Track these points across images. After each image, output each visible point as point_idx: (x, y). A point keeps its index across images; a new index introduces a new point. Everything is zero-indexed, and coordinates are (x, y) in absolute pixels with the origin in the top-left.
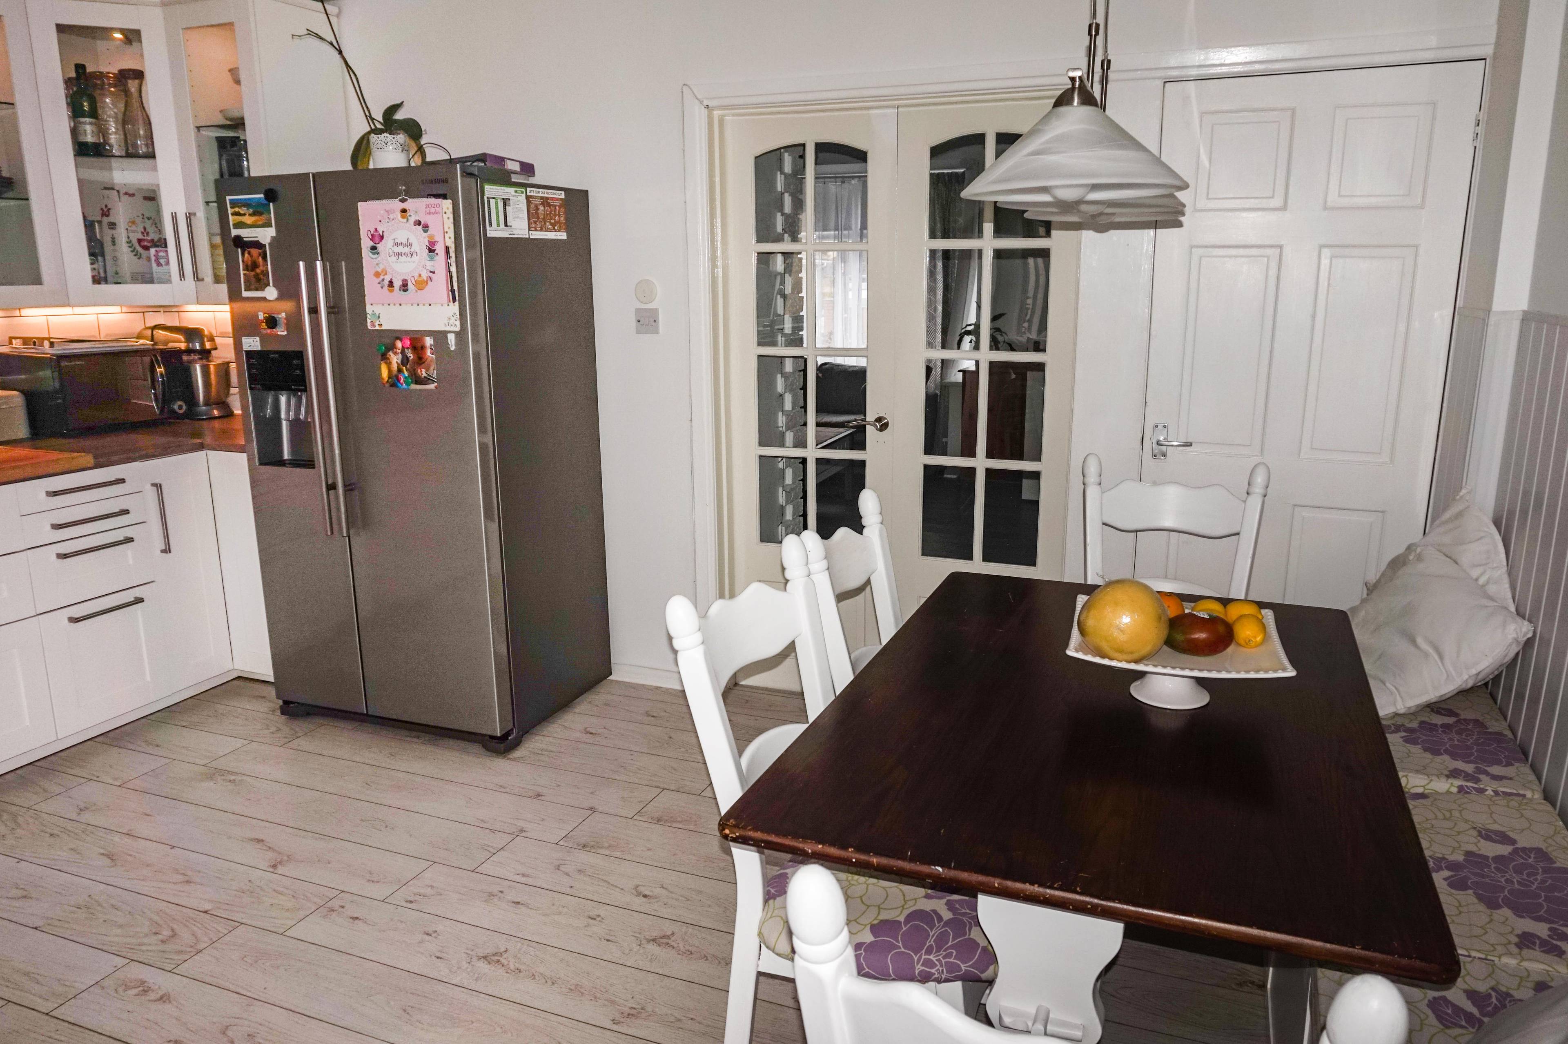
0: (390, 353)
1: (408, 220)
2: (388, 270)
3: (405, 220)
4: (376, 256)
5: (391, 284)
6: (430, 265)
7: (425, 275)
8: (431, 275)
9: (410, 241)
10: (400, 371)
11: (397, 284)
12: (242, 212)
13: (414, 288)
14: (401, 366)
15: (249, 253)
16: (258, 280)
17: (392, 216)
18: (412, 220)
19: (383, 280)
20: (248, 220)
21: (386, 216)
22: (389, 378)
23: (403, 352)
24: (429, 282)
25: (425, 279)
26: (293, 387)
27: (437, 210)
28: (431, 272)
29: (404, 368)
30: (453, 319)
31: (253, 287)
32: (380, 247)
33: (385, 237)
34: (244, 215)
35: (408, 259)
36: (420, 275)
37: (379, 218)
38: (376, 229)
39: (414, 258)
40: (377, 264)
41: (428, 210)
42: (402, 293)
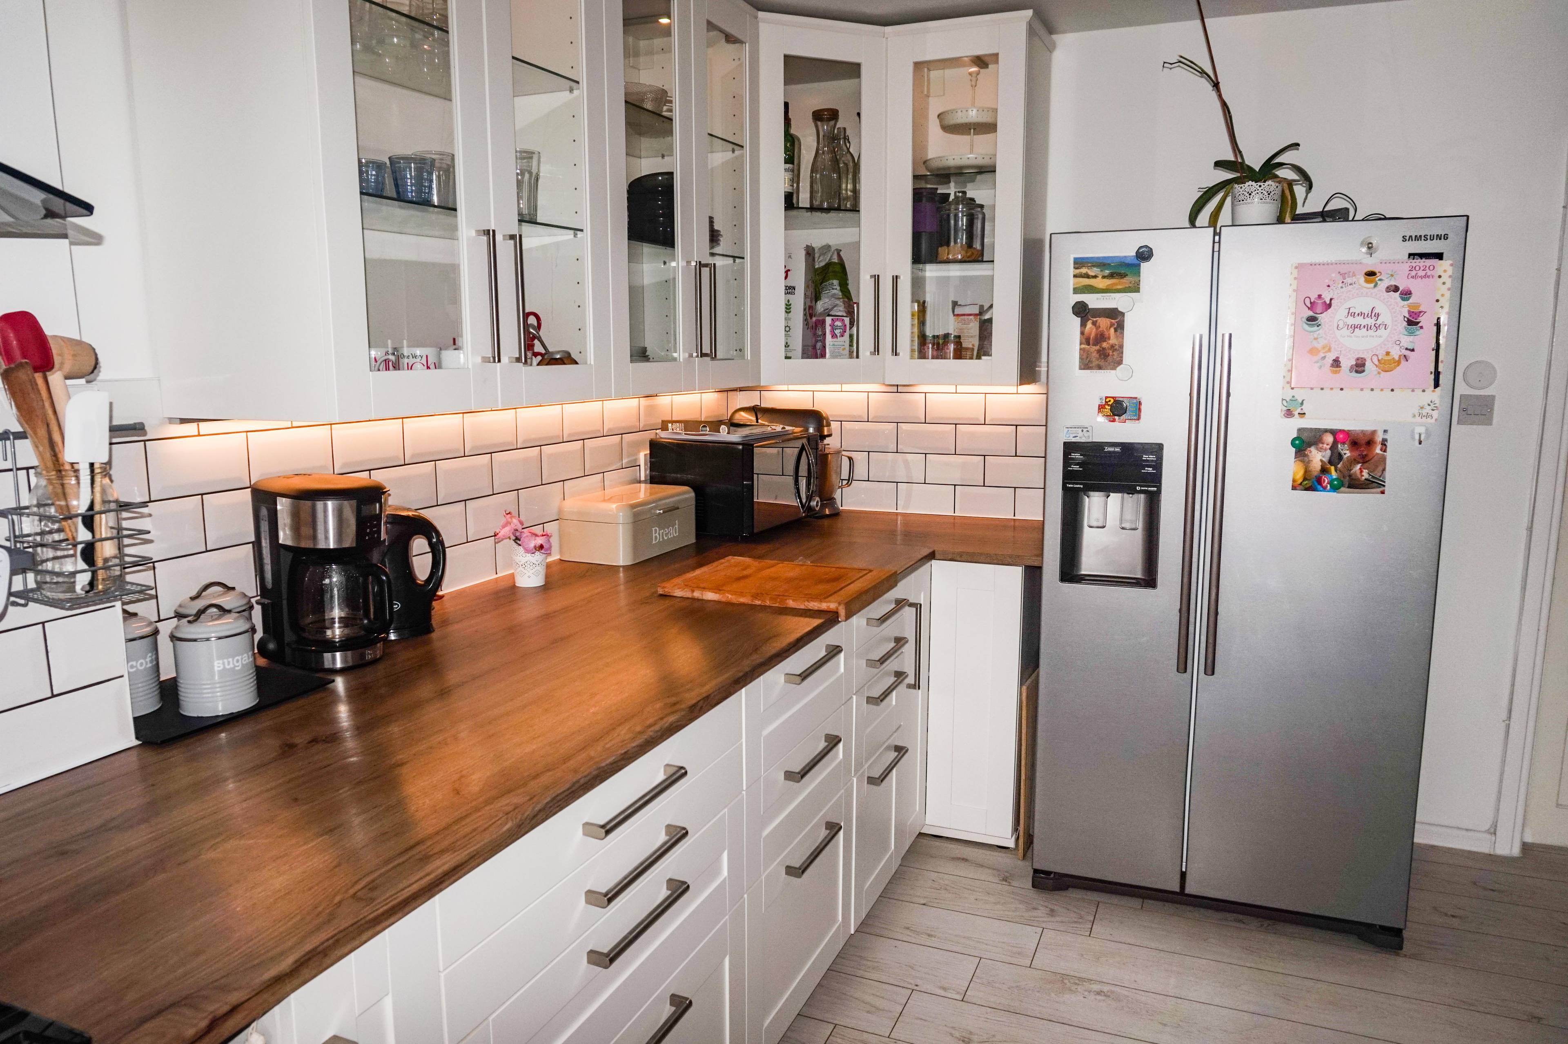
0: (1313, 449)
1: (1375, 286)
2: (1333, 346)
3: (1372, 285)
4: (1316, 328)
5: (1336, 363)
6: (1407, 341)
7: (1396, 353)
8: (1407, 353)
9: (1376, 311)
10: (1324, 470)
11: (1347, 362)
12: (1091, 273)
13: (1375, 368)
14: (1329, 466)
15: (1094, 323)
16: (1103, 354)
17: (1349, 280)
18: (1383, 285)
19: (1324, 358)
20: (1100, 283)
21: (1340, 279)
22: (1305, 479)
23: (1333, 447)
24: (1403, 362)
25: (1397, 358)
26: (1138, 488)
27: (1429, 273)
28: (1407, 349)
29: (1333, 468)
30: (1430, 408)
31: (1094, 364)
32: (1323, 318)
33: (1333, 305)
34: (1095, 277)
35: (1371, 332)
36: (1388, 353)
37: (1327, 282)
38: (1320, 296)
39: (1382, 331)
40: (1316, 339)
41: (1413, 273)
42: (1354, 374)
